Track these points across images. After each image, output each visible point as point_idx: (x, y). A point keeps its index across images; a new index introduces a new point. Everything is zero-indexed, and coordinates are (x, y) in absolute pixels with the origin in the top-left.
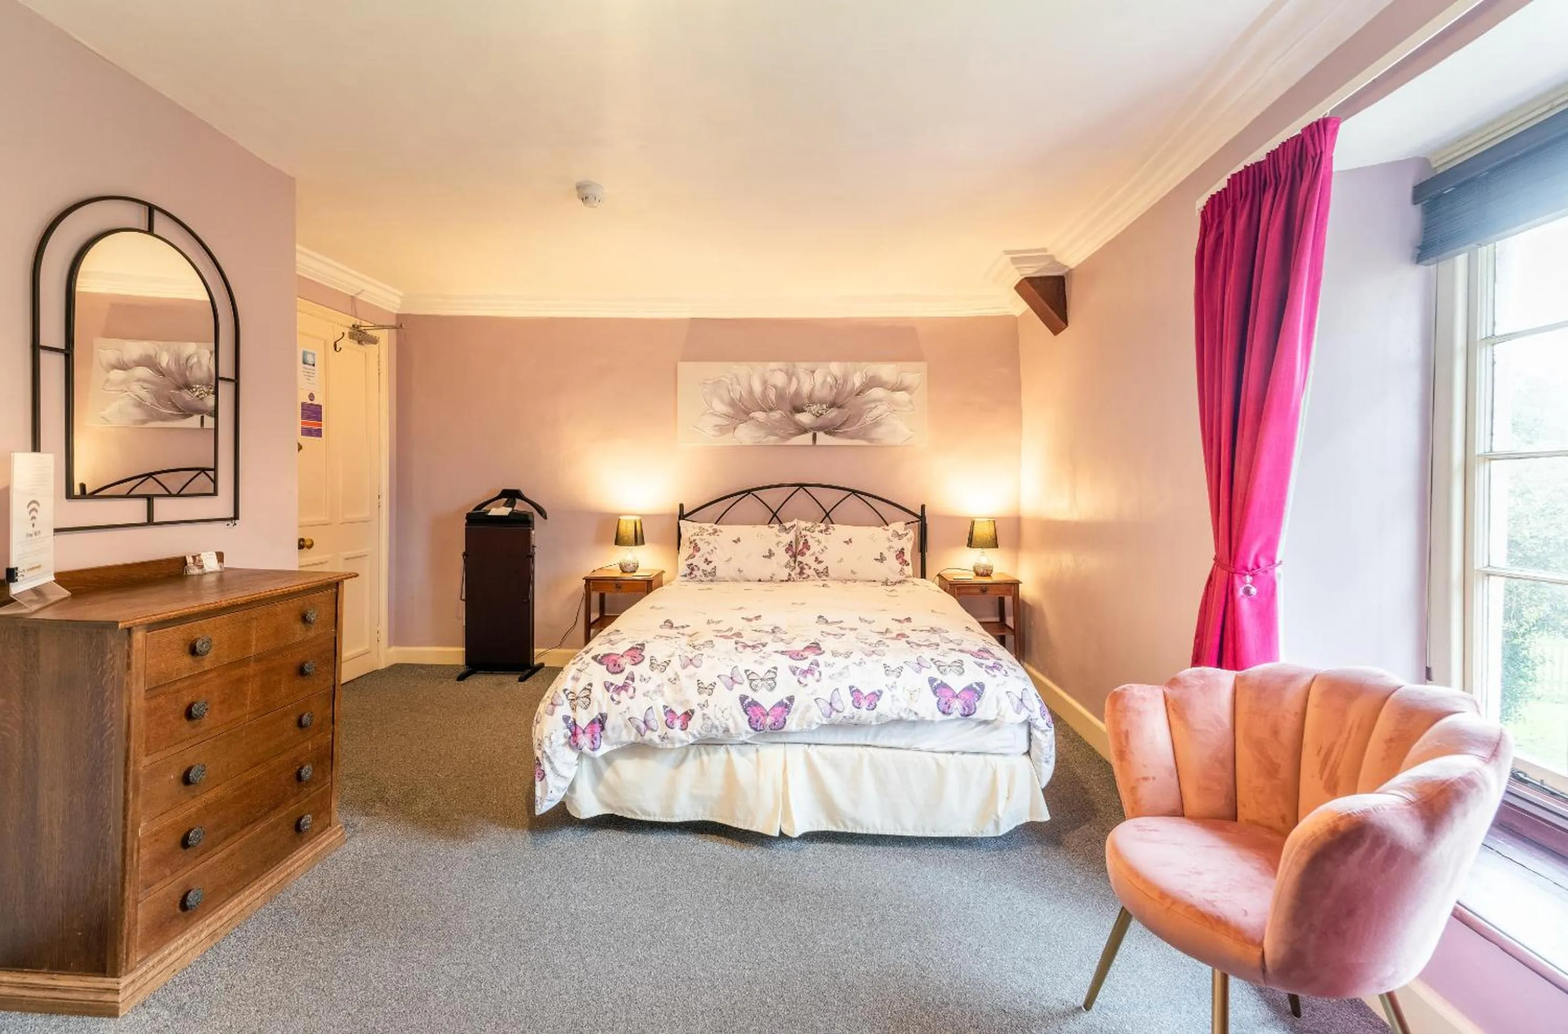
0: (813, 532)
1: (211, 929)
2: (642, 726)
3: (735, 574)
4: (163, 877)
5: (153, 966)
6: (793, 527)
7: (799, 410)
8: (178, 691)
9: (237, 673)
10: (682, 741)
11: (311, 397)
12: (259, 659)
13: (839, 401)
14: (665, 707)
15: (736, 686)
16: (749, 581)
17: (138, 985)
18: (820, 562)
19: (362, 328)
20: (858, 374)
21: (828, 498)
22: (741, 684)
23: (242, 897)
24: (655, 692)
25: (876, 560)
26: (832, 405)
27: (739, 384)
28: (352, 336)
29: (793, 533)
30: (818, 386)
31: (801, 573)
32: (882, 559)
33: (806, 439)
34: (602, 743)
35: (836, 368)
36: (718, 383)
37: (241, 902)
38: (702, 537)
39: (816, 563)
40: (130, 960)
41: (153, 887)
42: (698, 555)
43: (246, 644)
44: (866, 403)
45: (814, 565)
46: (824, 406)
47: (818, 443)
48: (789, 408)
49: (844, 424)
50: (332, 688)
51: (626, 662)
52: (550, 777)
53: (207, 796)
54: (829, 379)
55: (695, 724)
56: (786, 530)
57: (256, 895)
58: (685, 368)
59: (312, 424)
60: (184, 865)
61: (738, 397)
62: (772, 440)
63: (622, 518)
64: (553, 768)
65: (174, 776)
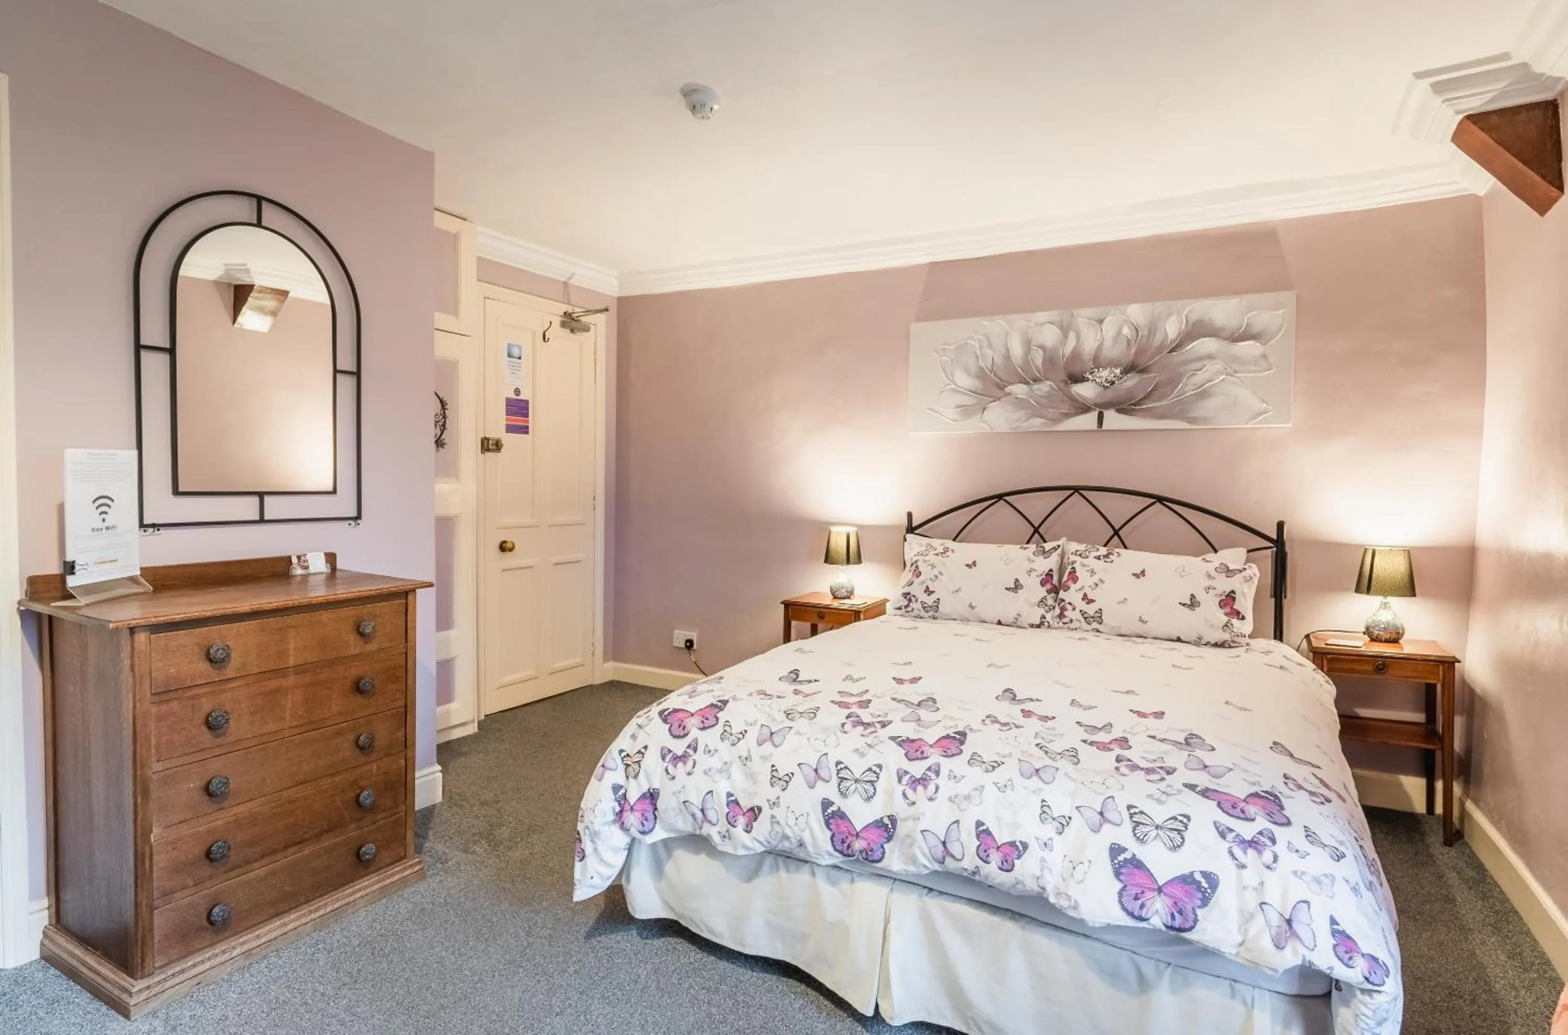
0: (1087, 557)
1: (245, 947)
2: (699, 815)
3: (966, 612)
4: (185, 888)
5: (173, 975)
6: (1055, 549)
7: (1077, 379)
8: (194, 697)
9: (272, 684)
10: (747, 848)
11: (517, 392)
12: (300, 669)
13: (1143, 361)
14: (729, 795)
15: (820, 784)
16: (985, 622)
17: (155, 991)
18: (1090, 601)
19: (575, 315)
20: (1174, 318)
21: (1118, 508)
22: (828, 781)
23: (286, 920)
24: (720, 771)
25: (1184, 605)
26: (1130, 368)
27: (990, 346)
28: (563, 325)
29: (1055, 558)
30: (1108, 344)
31: (1061, 616)
32: (1193, 603)
33: (1088, 421)
34: (657, 825)
35: (1137, 312)
36: (960, 348)
37: (285, 924)
38: (927, 558)
39: (1084, 603)
40: (146, 964)
41: (174, 895)
42: (917, 581)
43: (282, 654)
44: (1186, 363)
45: (1081, 605)
46: (1118, 371)
47: (1105, 426)
48: (1063, 376)
49: (1147, 397)
50: (403, 709)
51: (693, 724)
52: (591, 859)
53: (239, 809)
54: (1126, 331)
55: (762, 826)
56: (1045, 554)
57: (304, 920)
58: (919, 330)
59: (518, 421)
60: (211, 877)
61: (989, 366)
62: (1037, 423)
63: (833, 529)
64: (595, 850)
65: (195, 784)
